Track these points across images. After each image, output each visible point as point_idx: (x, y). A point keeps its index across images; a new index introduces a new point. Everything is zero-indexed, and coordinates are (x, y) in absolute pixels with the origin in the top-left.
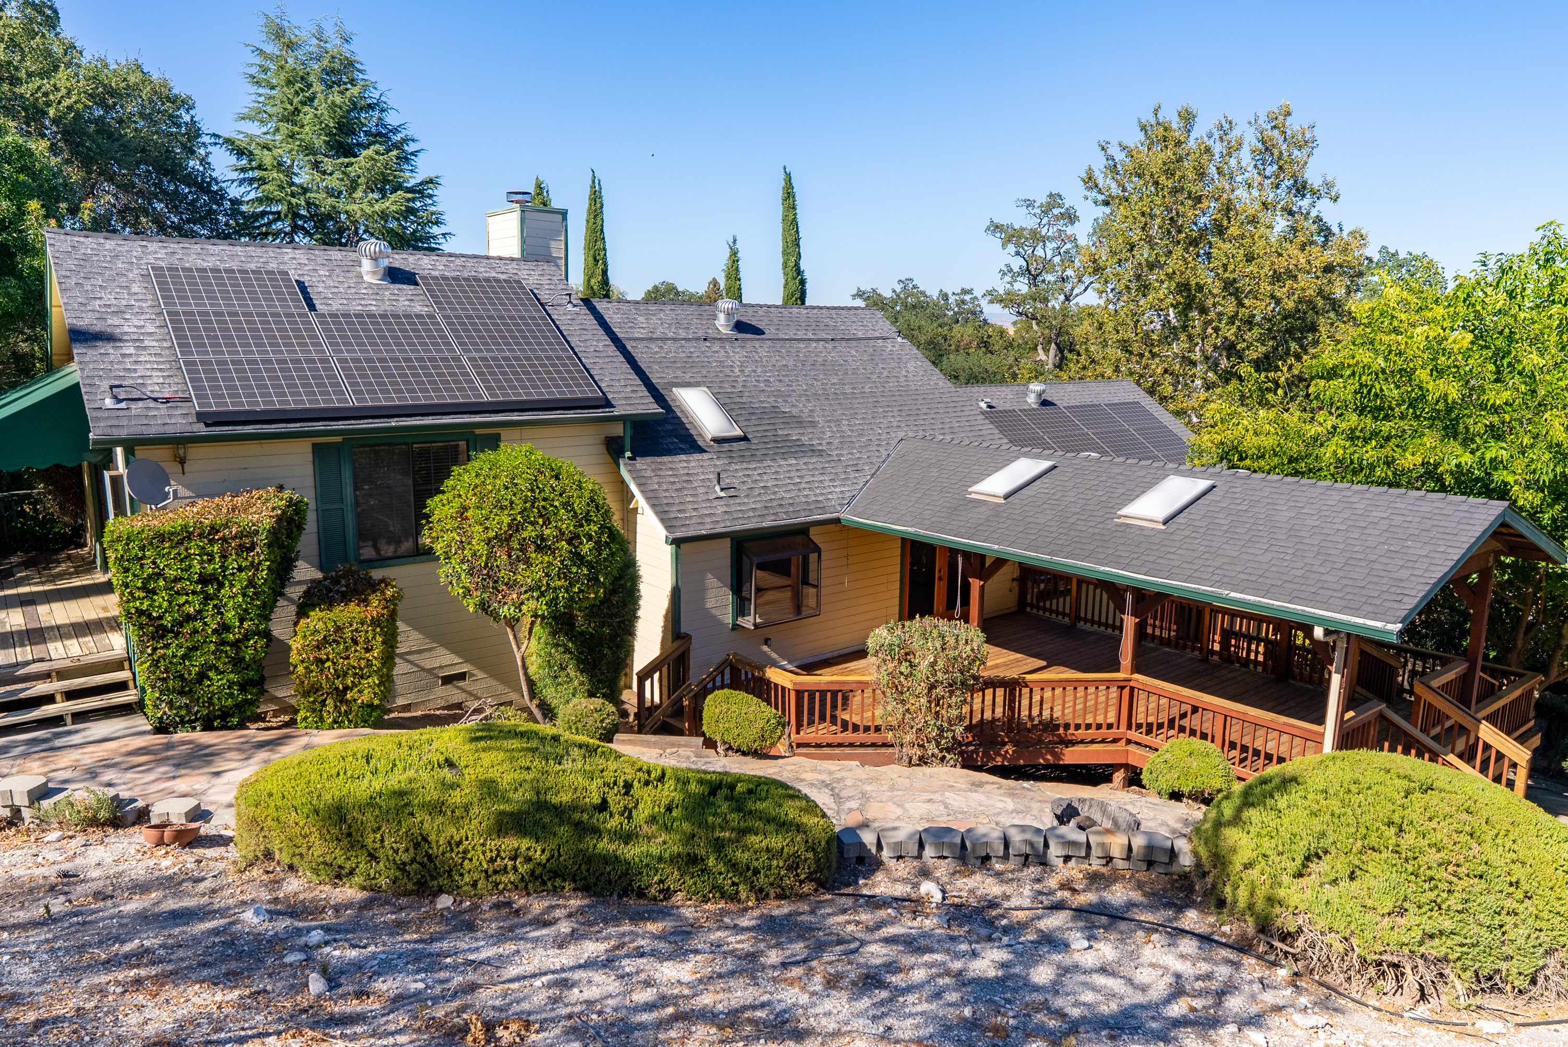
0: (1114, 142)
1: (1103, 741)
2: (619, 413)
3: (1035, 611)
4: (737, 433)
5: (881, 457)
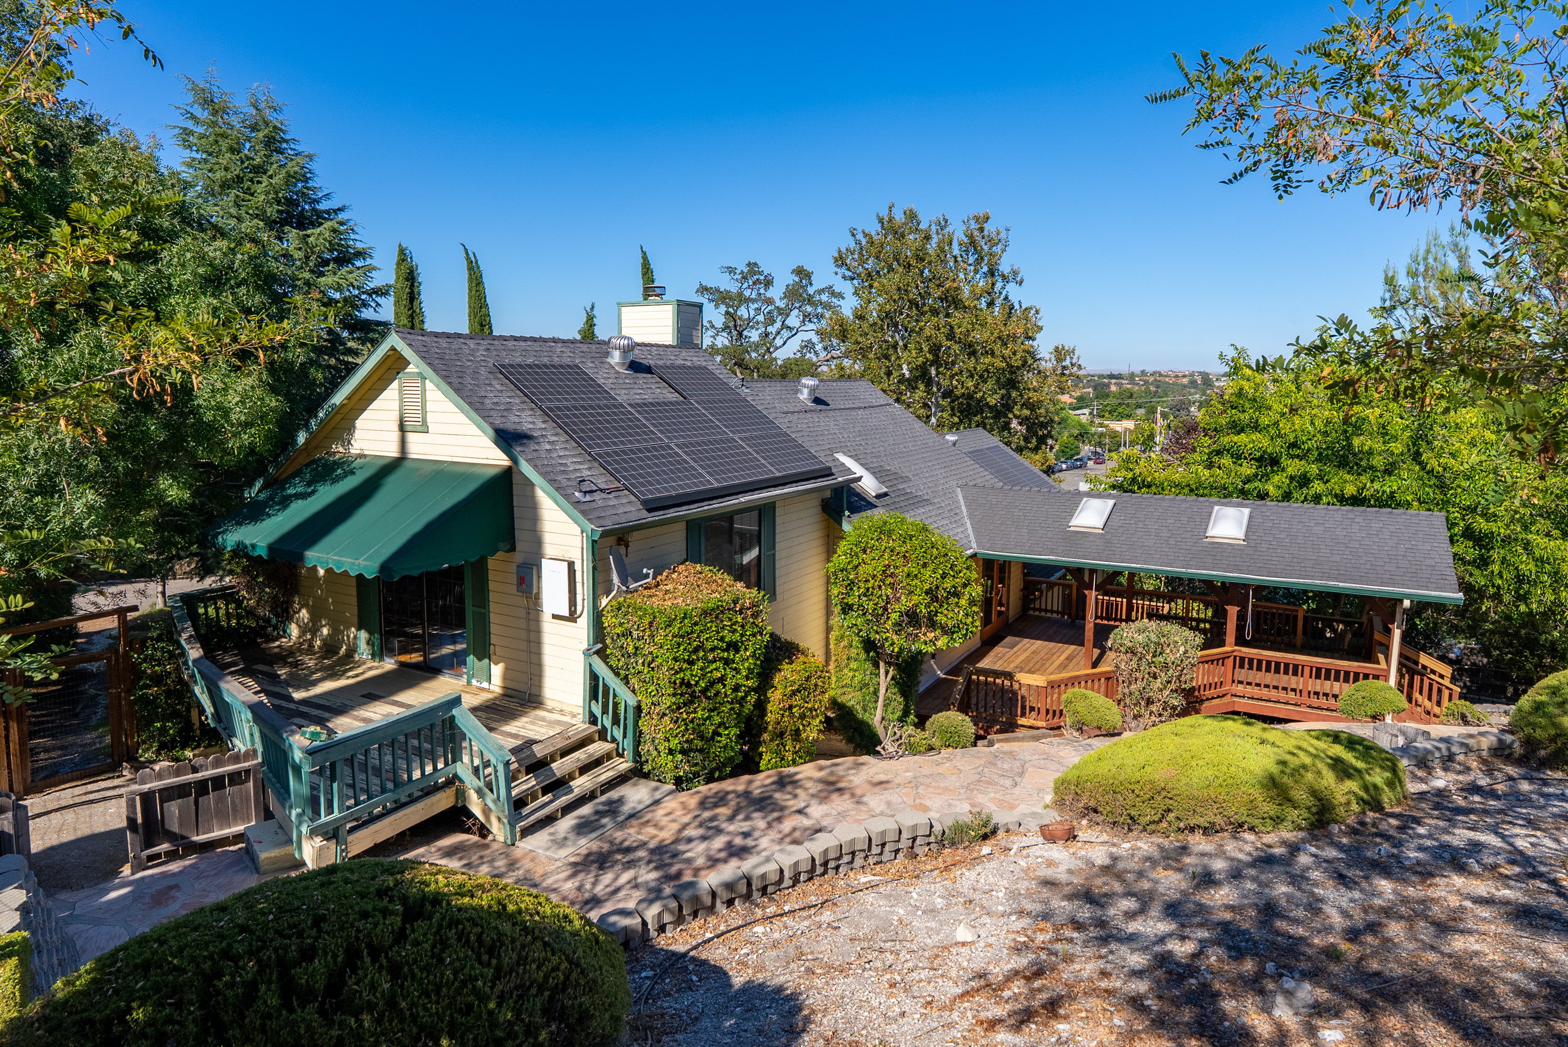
0: (860, 230)
1: (1218, 697)
2: (840, 479)
3: (1037, 613)
4: (885, 490)
5: (958, 502)
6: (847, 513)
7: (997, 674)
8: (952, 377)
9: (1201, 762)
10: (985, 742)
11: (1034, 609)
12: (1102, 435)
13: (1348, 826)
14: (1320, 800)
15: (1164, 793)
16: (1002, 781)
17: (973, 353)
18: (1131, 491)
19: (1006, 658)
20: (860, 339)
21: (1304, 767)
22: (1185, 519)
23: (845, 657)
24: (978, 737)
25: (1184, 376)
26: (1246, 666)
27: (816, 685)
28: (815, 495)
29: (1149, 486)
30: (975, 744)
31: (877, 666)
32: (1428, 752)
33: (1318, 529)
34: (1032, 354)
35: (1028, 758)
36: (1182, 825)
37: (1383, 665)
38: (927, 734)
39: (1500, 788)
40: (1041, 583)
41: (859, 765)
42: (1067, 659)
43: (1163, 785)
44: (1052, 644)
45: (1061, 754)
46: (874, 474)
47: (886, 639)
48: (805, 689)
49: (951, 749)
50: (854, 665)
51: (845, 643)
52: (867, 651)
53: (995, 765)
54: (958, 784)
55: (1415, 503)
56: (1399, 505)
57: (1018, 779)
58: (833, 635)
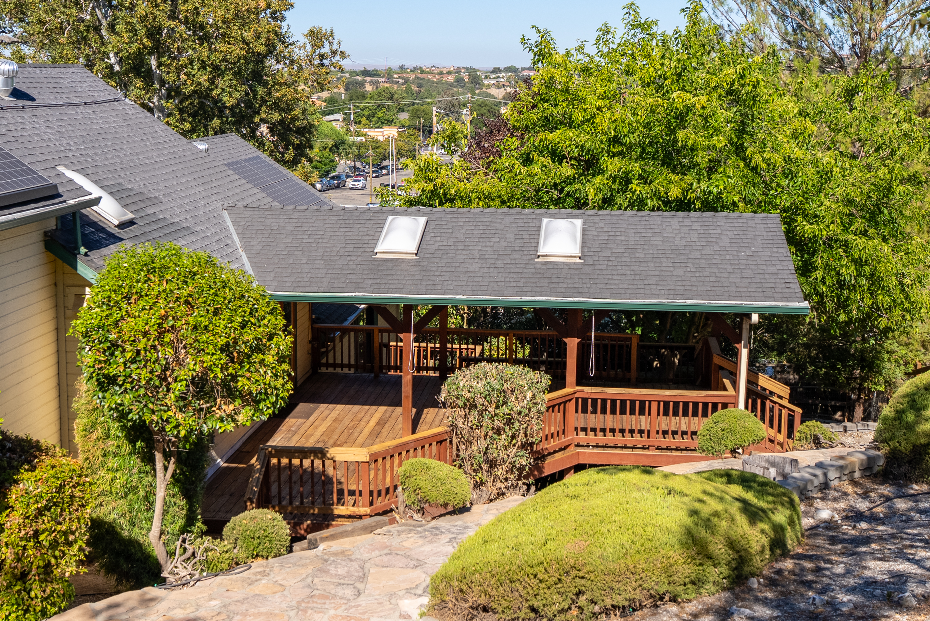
1: (561, 450)
2: (72, 202)
3: (331, 370)
4: (130, 216)
5: (226, 229)
6: (83, 250)
7: (303, 453)
8: (179, 70)
9: (614, 527)
10: (304, 543)
11: (327, 365)
12: (360, 145)
13: (765, 577)
14: (738, 552)
15: (574, 573)
16: (340, 591)
17: (205, 39)
18: (431, 206)
19: (302, 431)
20: (44, 16)
21: (716, 514)
22: (510, 236)
23: (99, 453)
24: (296, 539)
25: (449, 73)
26: (590, 409)
27: (72, 497)
28: (33, 227)
29: (452, 201)
30: (290, 550)
31: (149, 460)
32: (807, 481)
33: (657, 240)
34: (281, 37)
35: (366, 556)
36: (597, 609)
37: (731, 391)
38: (226, 544)
39: (880, 510)
40: (335, 330)
41: (147, 602)
42: (378, 424)
43: (572, 562)
44: (357, 408)
45: (406, 544)
46: (111, 193)
47: (167, 421)
48: (55, 504)
49: (260, 561)
50: (113, 463)
51: (99, 432)
52: (132, 442)
53: (327, 572)
54: (284, 605)
55: (741, 204)
56: (724, 207)
57: (360, 586)
58: (79, 424)
